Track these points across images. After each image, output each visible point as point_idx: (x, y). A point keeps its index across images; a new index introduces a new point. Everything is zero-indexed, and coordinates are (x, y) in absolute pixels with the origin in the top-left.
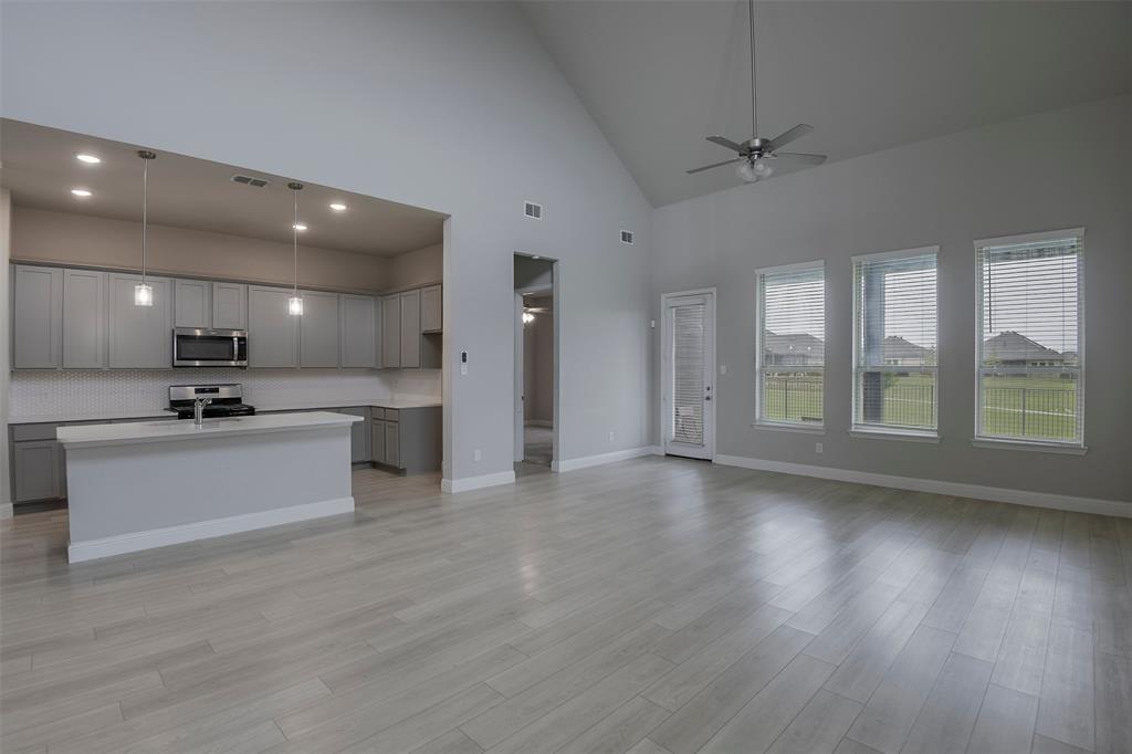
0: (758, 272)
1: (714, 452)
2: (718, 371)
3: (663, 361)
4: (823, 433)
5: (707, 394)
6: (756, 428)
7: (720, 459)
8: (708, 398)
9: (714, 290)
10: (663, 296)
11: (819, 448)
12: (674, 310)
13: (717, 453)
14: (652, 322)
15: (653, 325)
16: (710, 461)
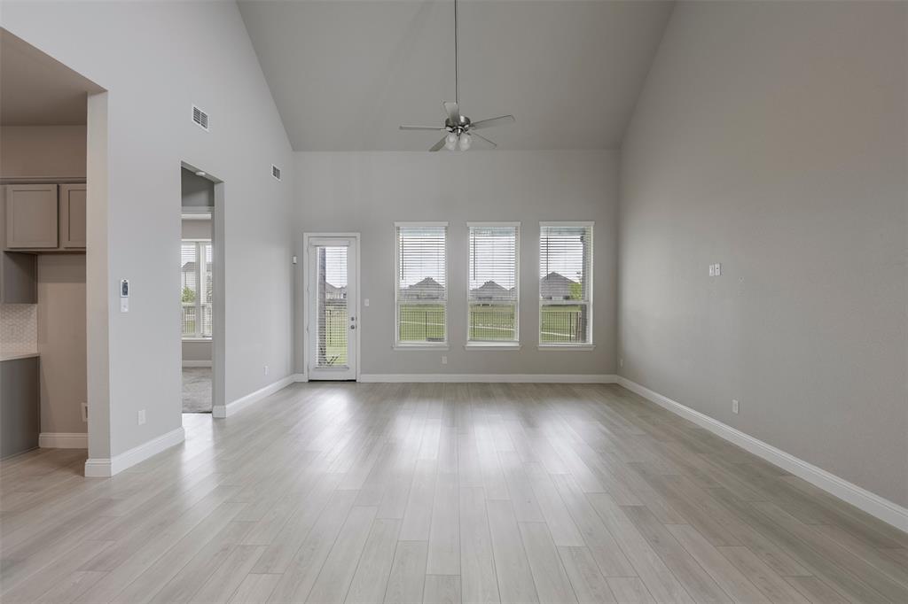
0: (397, 224)
1: (359, 372)
2: (362, 303)
3: (305, 293)
4: (447, 349)
5: (353, 323)
6: (395, 349)
7: (362, 378)
8: (353, 327)
9: (358, 235)
10: (306, 235)
11: (444, 360)
12: (318, 248)
13: (361, 373)
14: (295, 258)
15: (295, 262)
16: (355, 381)
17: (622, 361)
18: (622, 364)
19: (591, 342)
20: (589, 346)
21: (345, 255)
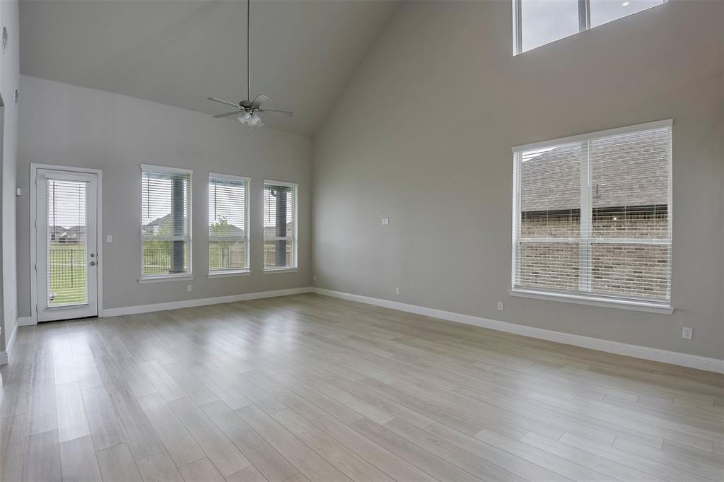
1: (101, 308)
2: (104, 240)
4: (192, 279)
5: (94, 259)
6: (141, 282)
7: (104, 313)
8: (93, 264)
9: (100, 172)
10: (34, 166)
11: (189, 288)
13: (104, 308)
14: (19, 190)
15: (19, 194)
16: (96, 317)
17: (315, 277)
18: (315, 279)
19: (296, 266)
20: (295, 269)
21: (84, 191)
